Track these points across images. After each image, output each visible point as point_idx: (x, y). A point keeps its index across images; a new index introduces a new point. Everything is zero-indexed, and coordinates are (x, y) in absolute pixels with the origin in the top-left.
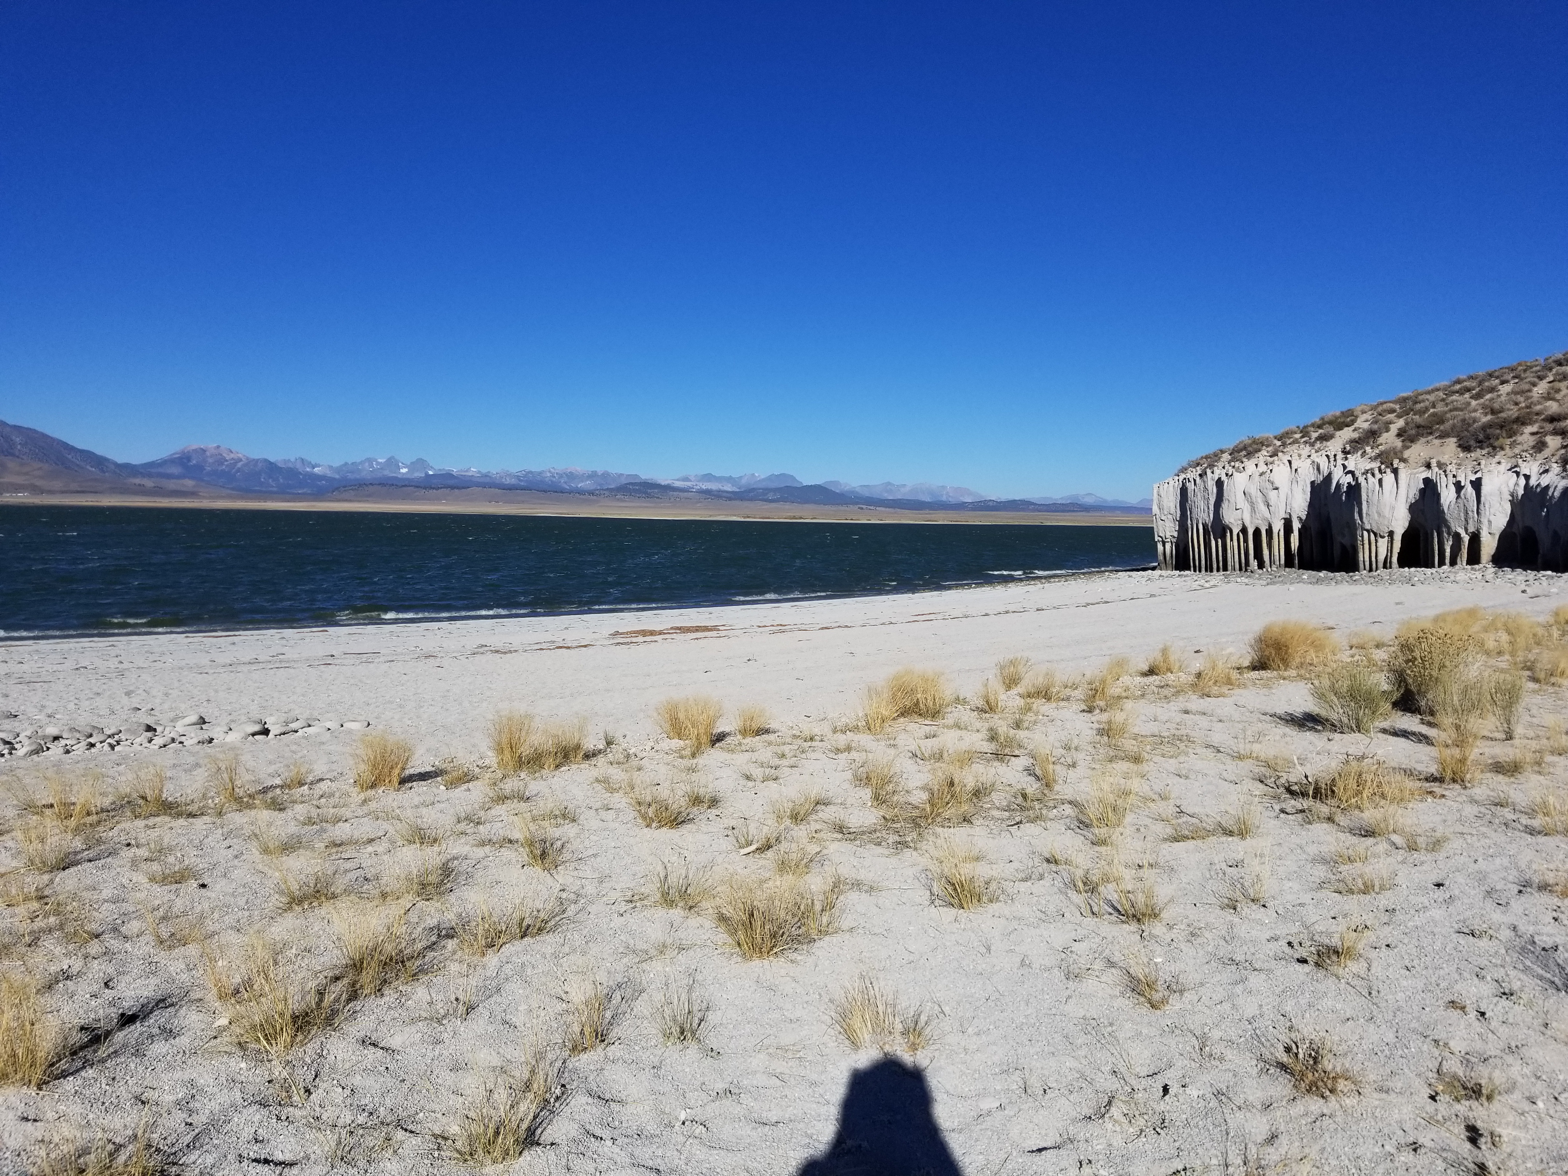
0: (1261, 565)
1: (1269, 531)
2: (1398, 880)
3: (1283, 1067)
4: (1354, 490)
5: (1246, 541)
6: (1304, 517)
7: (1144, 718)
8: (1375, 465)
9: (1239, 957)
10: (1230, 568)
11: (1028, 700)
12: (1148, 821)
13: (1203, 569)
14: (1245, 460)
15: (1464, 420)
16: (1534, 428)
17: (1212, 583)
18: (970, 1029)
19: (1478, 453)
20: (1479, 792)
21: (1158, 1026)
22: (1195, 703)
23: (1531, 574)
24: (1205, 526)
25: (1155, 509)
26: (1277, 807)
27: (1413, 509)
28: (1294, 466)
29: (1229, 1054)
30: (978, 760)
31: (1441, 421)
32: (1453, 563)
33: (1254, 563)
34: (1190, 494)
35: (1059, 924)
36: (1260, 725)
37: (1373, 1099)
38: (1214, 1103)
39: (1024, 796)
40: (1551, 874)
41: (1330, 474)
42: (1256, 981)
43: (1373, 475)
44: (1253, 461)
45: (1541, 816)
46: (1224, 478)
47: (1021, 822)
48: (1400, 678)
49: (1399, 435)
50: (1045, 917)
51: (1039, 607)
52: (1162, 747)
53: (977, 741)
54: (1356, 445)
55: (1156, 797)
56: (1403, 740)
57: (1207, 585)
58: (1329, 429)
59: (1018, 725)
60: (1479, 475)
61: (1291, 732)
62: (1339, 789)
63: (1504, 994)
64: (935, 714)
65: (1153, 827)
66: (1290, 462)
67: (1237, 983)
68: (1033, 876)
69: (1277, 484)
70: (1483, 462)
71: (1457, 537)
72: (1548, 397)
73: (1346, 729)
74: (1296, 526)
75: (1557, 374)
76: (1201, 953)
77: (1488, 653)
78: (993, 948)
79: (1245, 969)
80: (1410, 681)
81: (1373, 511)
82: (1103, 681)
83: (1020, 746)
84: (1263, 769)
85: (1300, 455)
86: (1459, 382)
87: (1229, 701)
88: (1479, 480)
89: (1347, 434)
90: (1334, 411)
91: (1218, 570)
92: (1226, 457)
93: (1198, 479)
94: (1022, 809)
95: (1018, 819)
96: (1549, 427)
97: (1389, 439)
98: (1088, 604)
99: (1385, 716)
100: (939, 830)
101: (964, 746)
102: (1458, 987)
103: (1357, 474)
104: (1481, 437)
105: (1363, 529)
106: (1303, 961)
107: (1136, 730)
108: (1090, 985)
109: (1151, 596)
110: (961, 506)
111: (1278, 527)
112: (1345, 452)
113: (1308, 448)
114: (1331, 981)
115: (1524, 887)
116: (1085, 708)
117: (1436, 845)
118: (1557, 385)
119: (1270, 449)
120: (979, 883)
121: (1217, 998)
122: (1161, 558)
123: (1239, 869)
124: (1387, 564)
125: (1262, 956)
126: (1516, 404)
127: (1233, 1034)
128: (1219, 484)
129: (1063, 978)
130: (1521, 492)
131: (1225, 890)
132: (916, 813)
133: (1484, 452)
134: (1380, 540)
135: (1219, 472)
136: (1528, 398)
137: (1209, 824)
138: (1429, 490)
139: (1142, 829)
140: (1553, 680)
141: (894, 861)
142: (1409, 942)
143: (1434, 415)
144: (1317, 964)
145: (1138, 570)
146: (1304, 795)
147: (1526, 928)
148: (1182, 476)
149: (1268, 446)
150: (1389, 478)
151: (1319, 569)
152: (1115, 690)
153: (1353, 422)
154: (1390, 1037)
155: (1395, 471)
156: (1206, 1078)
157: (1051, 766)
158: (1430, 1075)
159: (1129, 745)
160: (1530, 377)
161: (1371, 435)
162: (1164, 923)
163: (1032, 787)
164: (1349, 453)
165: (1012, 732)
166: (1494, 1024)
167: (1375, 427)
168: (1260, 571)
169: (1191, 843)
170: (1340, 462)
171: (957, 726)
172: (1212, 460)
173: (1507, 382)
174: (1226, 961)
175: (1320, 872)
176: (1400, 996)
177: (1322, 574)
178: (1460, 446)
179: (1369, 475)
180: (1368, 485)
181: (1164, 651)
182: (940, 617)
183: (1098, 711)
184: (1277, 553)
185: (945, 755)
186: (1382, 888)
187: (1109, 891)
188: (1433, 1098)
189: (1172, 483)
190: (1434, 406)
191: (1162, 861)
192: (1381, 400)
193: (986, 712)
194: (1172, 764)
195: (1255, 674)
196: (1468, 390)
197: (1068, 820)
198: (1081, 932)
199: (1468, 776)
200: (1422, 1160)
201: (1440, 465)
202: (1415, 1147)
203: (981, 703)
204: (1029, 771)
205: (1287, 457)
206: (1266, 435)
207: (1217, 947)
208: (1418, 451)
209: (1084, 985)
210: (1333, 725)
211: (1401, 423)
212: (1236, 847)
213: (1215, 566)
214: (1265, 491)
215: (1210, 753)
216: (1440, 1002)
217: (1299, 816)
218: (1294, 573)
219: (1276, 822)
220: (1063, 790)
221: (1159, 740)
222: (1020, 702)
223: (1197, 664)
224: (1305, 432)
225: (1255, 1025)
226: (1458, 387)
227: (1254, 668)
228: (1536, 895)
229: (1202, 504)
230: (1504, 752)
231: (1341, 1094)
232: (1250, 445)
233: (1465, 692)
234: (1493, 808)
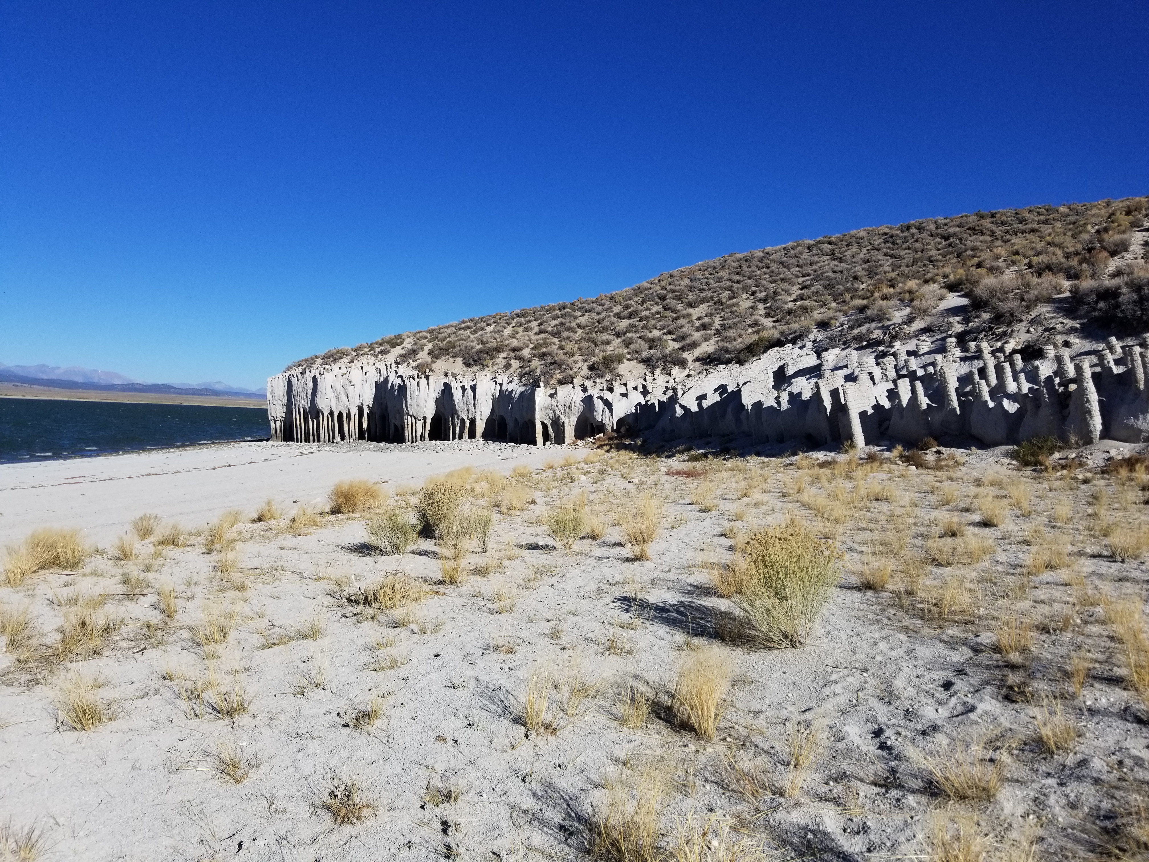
0: (343, 438)
1: (349, 415)
2: (413, 656)
3: (328, 808)
4: (402, 388)
5: (333, 421)
6: (371, 406)
7: (251, 555)
8: (415, 372)
9: (302, 731)
10: (322, 440)
11: (160, 547)
12: (247, 635)
13: (303, 441)
14: (332, 364)
15: (466, 347)
16: (504, 355)
17: (309, 451)
18: (81, 833)
19: (474, 368)
20: (465, 589)
21: (239, 797)
22: (289, 541)
23: (503, 445)
24: (304, 409)
25: (269, 396)
26: (340, 614)
27: (438, 402)
28: (365, 370)
29: (290, 807)
30: (110, 601)
31: (454, 347)
32: (461, 438)
33: (338, 437)
34: (294, 386)
35: (168, 729)
36: (333, 554)
37: (384, 817)
38: (276, 847)
39: (148, 627)
40: (501, 639)
41: (387, 377)
42: (313, 746)
43: (414, 379)
44: (337, 365)
45: (497, 601)
46: (318, 376)
47: (145, 649)
48: (423, 517)
49: (429, 354)
50: (157, 725)
51: (177, 470)
52: (262, 576)
53: (112, 585)
54: (404, 358)
55: (255, 616)
56: (424, 557)
57: (306, 452)
58: (386, 347)
59: (148, 569)
60: (474, 382)
61: (354, 557)
62: (380, 597)
63: (469, 725)
64: (74, 564)
65: (250, 640)
66: (362, 367)
67: (299, 751)
68: (150, 693)
69: (353, 383)
70: (477, 374)
71: (463, 421)
72: (512, 336)
73: (389, 553)
74: (366, 411)
75: (517, 322)
76: (276, 732)
77: (475, 496)
78: (108, 759)
79: (306, 739)
80: (429, 518)
81: (414, 403)
82: (221, 528)
83: (149, 586)
84: (332, 586)
85: (368, 363)
86: (463, 322)
87: (313, 538)
88: (475, 385)
89: (398, 351)
90: (390, 335)
91: (314, 441)
92: (319, 361)
93: (300, 376)
94: (146, 637)
95: (142, 647)
96: (513, 354)
97: (423, 356)
98: (216, 467)
99: (414, 541)
100: (69, 665)
101: (99, 590)
102: (442, 726)
103: (404, 378)
104: (476, 358)
105: (408, 415)
106: (346, 726)
107: (244, 565)
108: (188, 773)
109: (265, 460)
110: (110, 388)
111: (354, 411)
112: (397, 363)
113: (373, 358)
114: (364, 738)
115: (486, 649)
116: (206, 551)
117: (437, 628)
118: (517, 329)
119: (349, 357)
120: (101, 707)
121: (284, 766)
122: (273, 432)
123: (309, 664)
124: (422, 439)
125: (319, 727)
126: (495, 339)
127: (294, 791)
128: (315, 380)
129: (167, 772)
130: (498, 394)
131: (298, 680)
132: (50, 652)
133: (478, 368)
134: (418, 422)
135: (314, 372)
136: (501, 336)
137: (291, 632)
138: (447, 390)
139: (242, 642)
140: (510, 512)
141: (24, 698)
142: (416, 699)
143: (449, 342)
144: (355, 726)
145: (256, 441)
146: (357, 602)
147: (484, 678)
148: (288, 373)
149: (347, 355)
150: (423, 381)
151: (380, 441)
152: (230, 535)
153: (402, 343)
154: (399, 770)
155: (427, 377)
156: (271, 830)
157: (173, 600)
158: (422, 791)
159: (237, 577)
160: (503, 323)
161: (413, 352)
162: (250, 714)
163: (156, 618)
164: (399, 363)
165: (142, 575)
166: (463, 746)
167: (415, 347)
168: (342, 443)
169: (277, 648)
170: (394, 369)
171: (95, 574)
172: (310, 362)
173: (490, 325)
174: (293, 736)
175: (365, 657)
176: (407, 739)
177: (383, 444)
178: (464, 363)
179: (411, 379)
180: (411, 387)
181: (269, 503)
182: (89, 479)
183: (215, 552)
184: (353, 430)
185: (81, 600)
186: (402, 664)
187: (211, 696)
188: (422, 807)
189: (281, 377)
190: (450, 337)
191: (253, 665)
192: (419, 330)
193: (122, 560)
194: (268, 589)
195: (333, 517)
196: (469, 328)
197: (184, 643)
198: (185, 732)
199: (459, 579)
200: (415, 851)
201: (453, 375)
202: (409, 845)
203: (118, 553)
204: (155, 606)
205: (359, 364)
206: (346, 347)
207: (287, 726)
208: (441, 365)
209: (183, 775)
210: (381, 551)
211: (430, 346)
212: (310, 647)
213: (311, 438)
214: (345, 387)
215: (297, 578)
216: (432, 738)
217: (354, 618)
218: (364, 443)
219: (339, 624)
220: (182, 619)
221: (260, 570)
222: (152, 549)
223: (294, 512)
224: (371, 348)
225: (310, 780)
226: (463, 325)
227: (332, 512)
228: (492, 654)
229: (303, 394)
230: (479, 561)
231: (364, 819)
232: (336, 354)
233: (461, 524)
234: (472, 599)
